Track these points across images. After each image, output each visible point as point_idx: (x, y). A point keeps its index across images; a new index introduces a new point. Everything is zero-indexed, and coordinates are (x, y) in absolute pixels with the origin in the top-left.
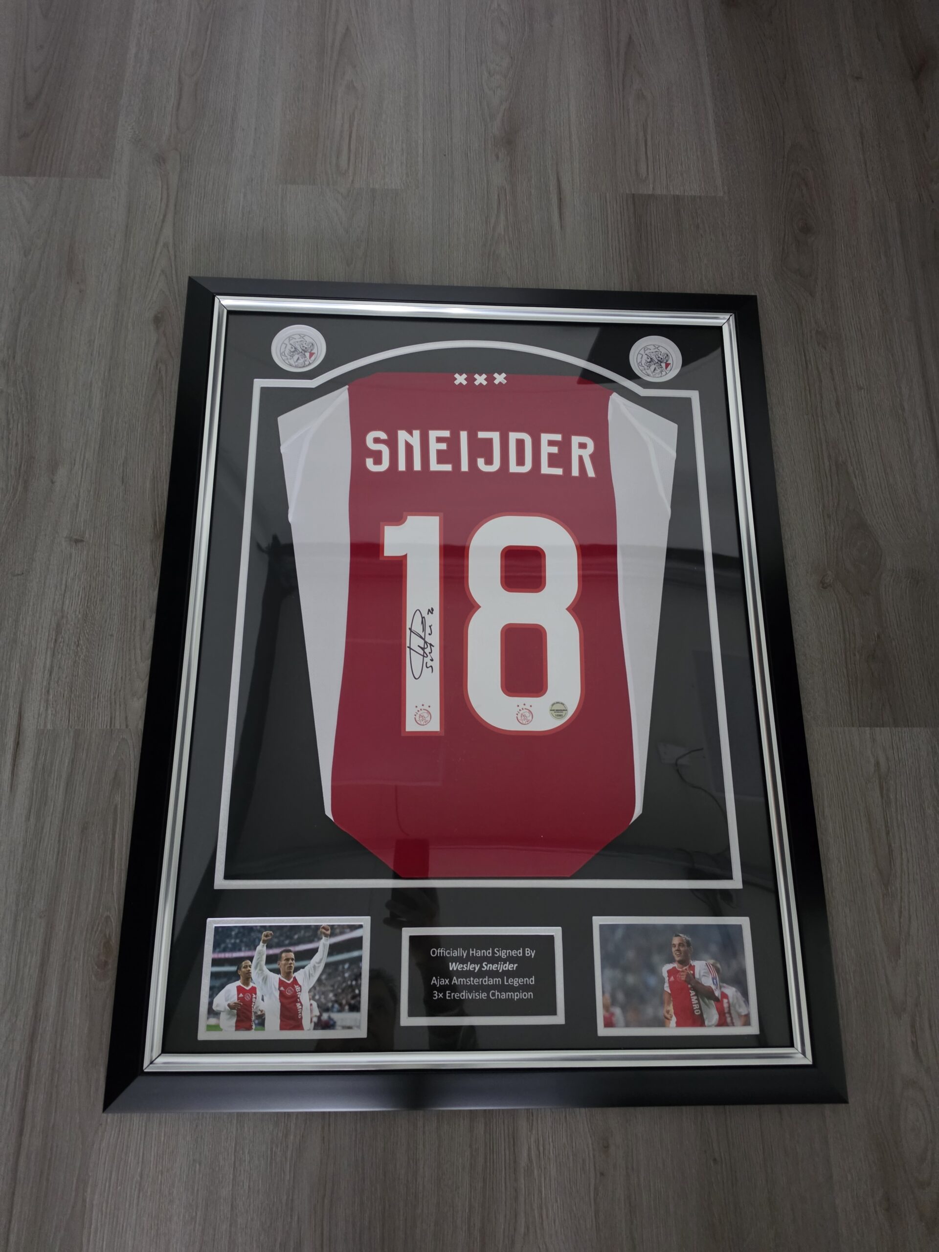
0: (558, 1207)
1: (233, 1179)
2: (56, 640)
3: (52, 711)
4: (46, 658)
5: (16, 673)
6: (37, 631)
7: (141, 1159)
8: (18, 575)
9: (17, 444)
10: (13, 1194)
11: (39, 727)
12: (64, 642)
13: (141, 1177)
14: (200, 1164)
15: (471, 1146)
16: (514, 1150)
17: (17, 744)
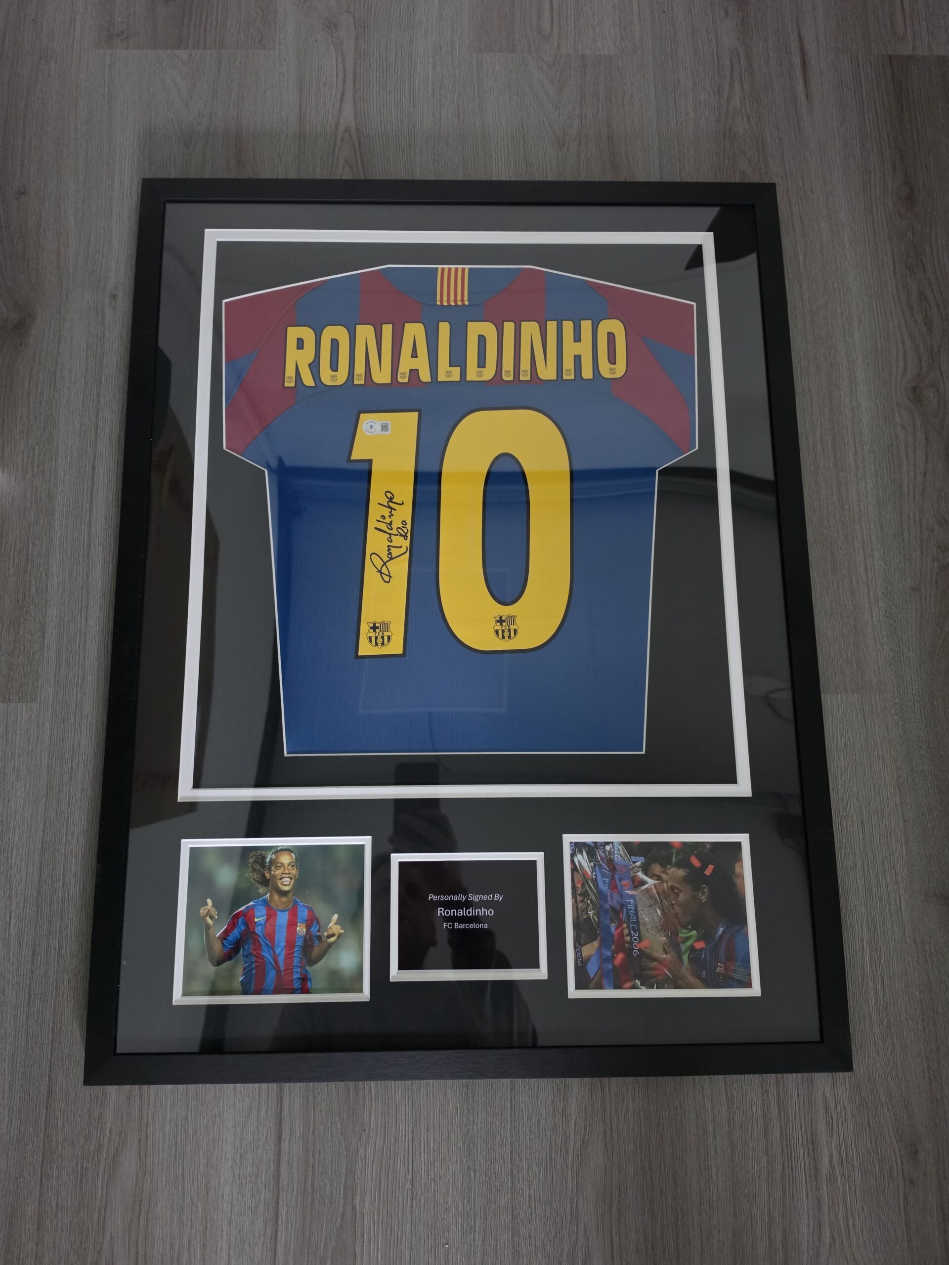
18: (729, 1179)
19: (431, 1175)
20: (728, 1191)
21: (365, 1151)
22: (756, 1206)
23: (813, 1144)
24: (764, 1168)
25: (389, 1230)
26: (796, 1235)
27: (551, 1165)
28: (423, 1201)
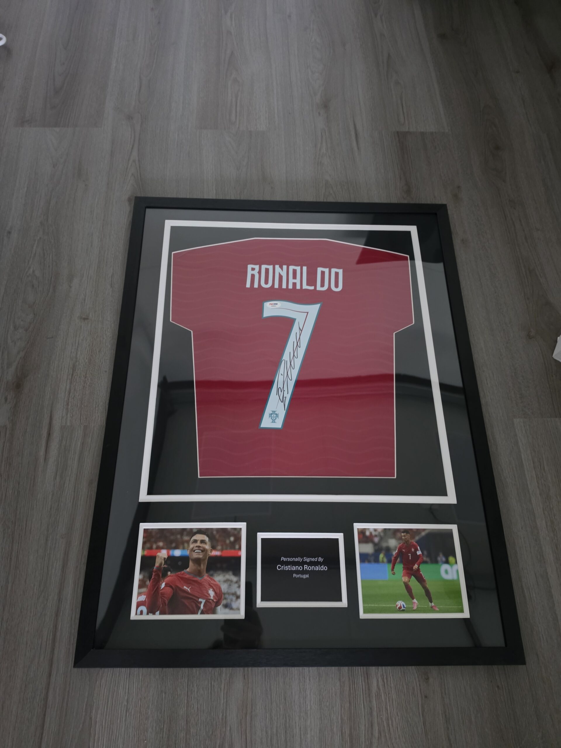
0: (399, 719)
1: (187, 703)
2: (72, 375)
3: (70, 415)
4: (66, 385)
5: (49, 393)
6: (61, 369)
7: (127, 690)
8: (50, 338)
9: (49, 266)
10: (45, 715)
11: (62, 425)
12: (77, 375)
13: (127, 702)
14: (165, 693)
15: (340, 680)
16: (368, 682)
17: (49, 435)
18: (317, 697)
19: (139, 696)
20: (317, 704)
21: (101, 681)
22: (334, 713)
23: (367, 674)
24: (338, 689)
25: (111, 731)
26: (358, 731)
27: (211, 689)
28: (133, 713)
